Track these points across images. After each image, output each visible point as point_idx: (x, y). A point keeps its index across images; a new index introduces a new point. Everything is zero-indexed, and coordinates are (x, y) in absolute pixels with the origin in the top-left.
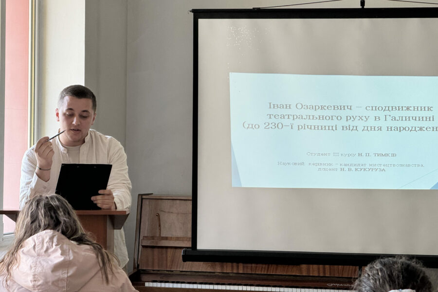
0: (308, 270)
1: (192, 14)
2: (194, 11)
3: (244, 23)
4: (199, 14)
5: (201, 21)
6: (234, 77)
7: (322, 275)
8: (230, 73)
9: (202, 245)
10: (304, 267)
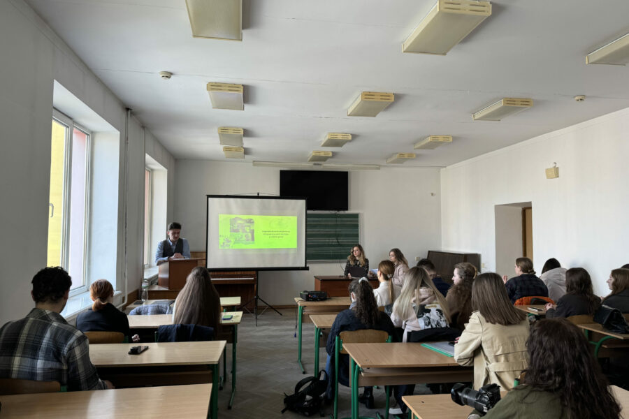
2: (207, 195)
3: (223, 199)
5: (209, 199)
6: (220, 215)
9: (212, 267)
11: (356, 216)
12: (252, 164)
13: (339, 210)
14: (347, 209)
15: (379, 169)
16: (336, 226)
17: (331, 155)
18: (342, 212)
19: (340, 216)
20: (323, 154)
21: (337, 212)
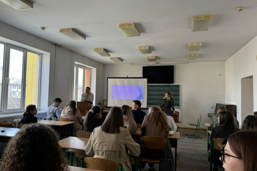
1: (107, 78)
3: (113, 79)
9: (108, 106)
11: (178, 86)
12: (130, 65)
13: (169, 83)
14: (173, 83)
15: (188, 63)
16: (168, 90)
17: (154, 57)
18: (171, 84)
19: (170, 86)
20: (150, 58)
21: (168, 84)
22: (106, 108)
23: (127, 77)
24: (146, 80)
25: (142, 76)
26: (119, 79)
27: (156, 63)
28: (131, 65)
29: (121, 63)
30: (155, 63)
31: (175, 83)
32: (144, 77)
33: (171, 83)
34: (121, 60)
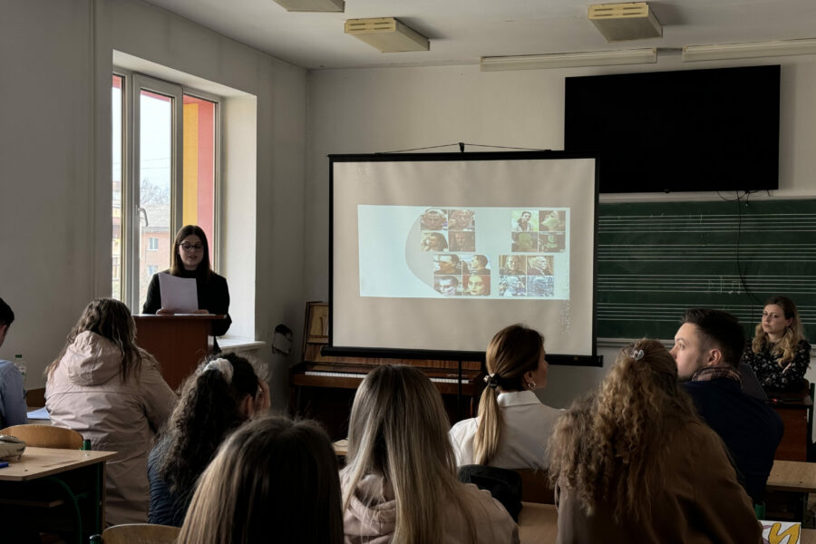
0: (432, 364)
1: (328, 159)
2: (330, 156)
3: (368, 165)
4: (335, 158)
5: (336, 165)
6: (361, 208)
7: (442, 367)
8: (359, 206)
9: (337, 343)
10: (429, 361)
11: (810, 207)
13: (748, 189)
14: (775, 186)
16: (740, 238)
17: (644, 12)
18: (761, 196)
19: (754, 207)
20: (618, 14)
21: (742, 194)
22: (324, 353)
23: (457, 150)
24: (584, 169)
25: (559, 145)
26: (408, 165)
27: (659, 50)
28: (485, 68)
29: (419, 54)
30: (650, 52)
31: (789, 186)
32: (573, 149)
33: (758, 188)
34: (418, 33)
